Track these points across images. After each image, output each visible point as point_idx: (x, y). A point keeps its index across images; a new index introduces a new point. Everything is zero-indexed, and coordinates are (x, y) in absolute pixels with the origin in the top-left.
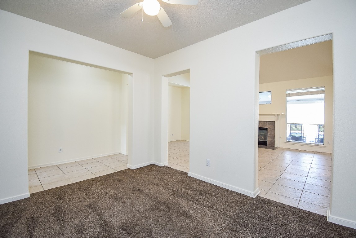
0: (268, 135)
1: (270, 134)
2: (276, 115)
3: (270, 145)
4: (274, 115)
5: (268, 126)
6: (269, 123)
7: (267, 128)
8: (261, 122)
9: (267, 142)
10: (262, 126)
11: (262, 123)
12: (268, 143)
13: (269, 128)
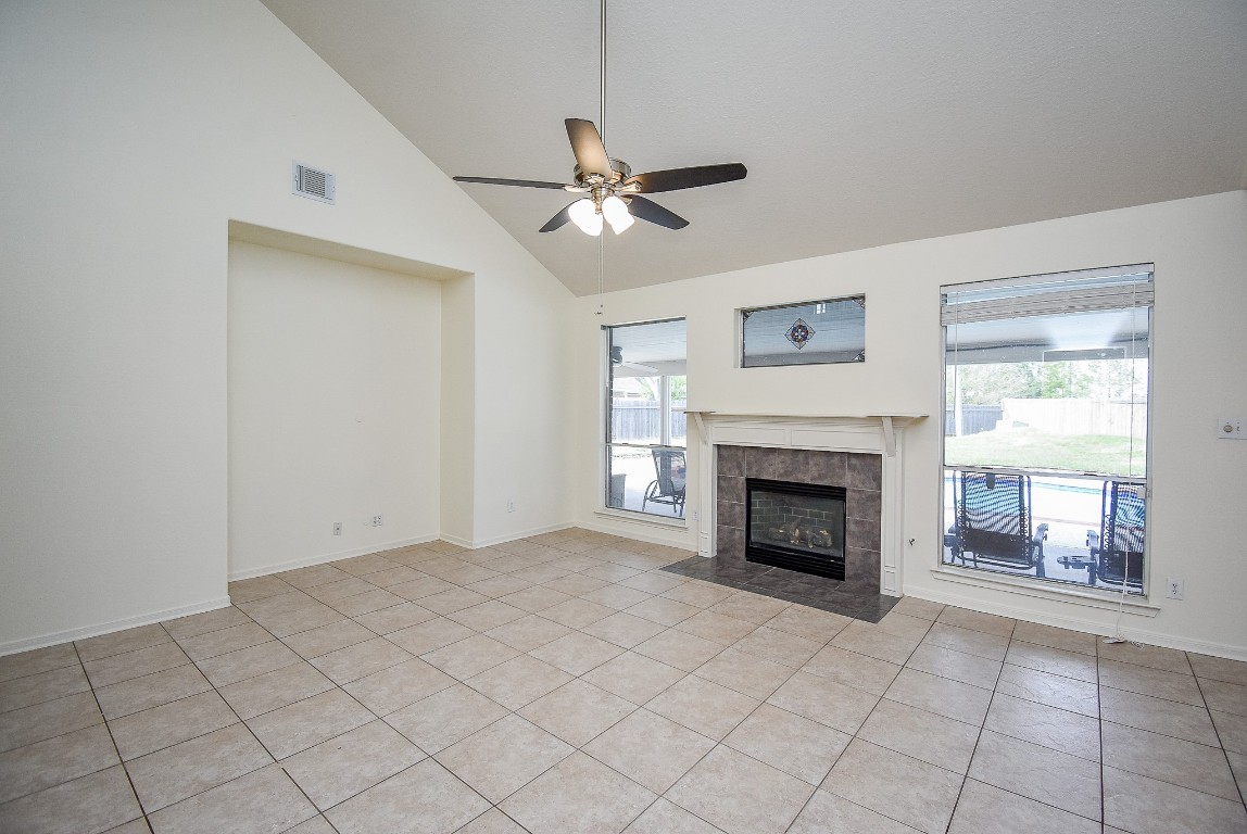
0: (851, 527)
1: (856, 522)
2: (888, 424)
3: (857, 577)
4: (876, 420)
5: (847, 480)
6: (854, 461)
7: (843, 490)
8: (816, 459)
9: (843, 560)
10: (821, 477)
11: (822, 460)
12: (849, 570)
13: (854, 491)
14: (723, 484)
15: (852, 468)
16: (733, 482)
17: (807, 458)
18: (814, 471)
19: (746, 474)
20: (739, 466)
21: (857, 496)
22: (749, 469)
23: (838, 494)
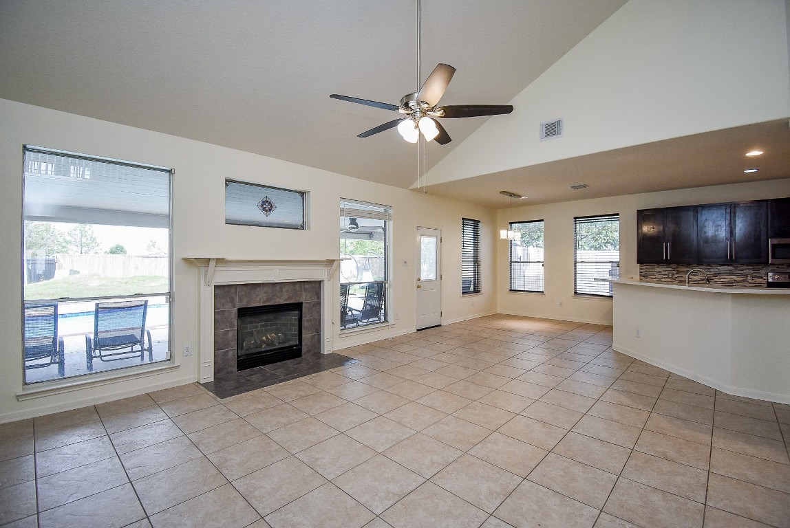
1: (308, 321)
3: (309, 351)
5: (304, 298)
6: (307, 286)
7: (301, 304)
8: (287, 288)
9: (301, 346)
11: (290, 288)
12: (304, 349)
13: (307, 303)
14: (218, 317)
15: (306, 290)
16: (226, 314)
17: (281, 288)
18: (285, 295)
19: (238, 305)
20: (232, 301)
21: (308, 305)
22: (241, 301)
23: (298, 306)
